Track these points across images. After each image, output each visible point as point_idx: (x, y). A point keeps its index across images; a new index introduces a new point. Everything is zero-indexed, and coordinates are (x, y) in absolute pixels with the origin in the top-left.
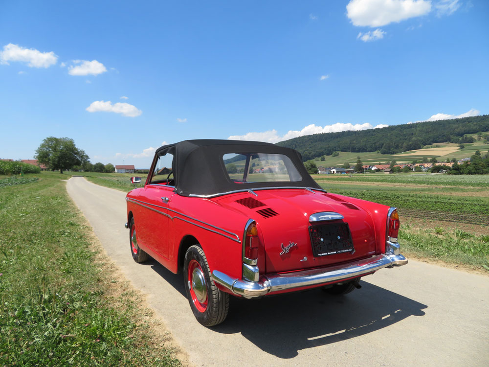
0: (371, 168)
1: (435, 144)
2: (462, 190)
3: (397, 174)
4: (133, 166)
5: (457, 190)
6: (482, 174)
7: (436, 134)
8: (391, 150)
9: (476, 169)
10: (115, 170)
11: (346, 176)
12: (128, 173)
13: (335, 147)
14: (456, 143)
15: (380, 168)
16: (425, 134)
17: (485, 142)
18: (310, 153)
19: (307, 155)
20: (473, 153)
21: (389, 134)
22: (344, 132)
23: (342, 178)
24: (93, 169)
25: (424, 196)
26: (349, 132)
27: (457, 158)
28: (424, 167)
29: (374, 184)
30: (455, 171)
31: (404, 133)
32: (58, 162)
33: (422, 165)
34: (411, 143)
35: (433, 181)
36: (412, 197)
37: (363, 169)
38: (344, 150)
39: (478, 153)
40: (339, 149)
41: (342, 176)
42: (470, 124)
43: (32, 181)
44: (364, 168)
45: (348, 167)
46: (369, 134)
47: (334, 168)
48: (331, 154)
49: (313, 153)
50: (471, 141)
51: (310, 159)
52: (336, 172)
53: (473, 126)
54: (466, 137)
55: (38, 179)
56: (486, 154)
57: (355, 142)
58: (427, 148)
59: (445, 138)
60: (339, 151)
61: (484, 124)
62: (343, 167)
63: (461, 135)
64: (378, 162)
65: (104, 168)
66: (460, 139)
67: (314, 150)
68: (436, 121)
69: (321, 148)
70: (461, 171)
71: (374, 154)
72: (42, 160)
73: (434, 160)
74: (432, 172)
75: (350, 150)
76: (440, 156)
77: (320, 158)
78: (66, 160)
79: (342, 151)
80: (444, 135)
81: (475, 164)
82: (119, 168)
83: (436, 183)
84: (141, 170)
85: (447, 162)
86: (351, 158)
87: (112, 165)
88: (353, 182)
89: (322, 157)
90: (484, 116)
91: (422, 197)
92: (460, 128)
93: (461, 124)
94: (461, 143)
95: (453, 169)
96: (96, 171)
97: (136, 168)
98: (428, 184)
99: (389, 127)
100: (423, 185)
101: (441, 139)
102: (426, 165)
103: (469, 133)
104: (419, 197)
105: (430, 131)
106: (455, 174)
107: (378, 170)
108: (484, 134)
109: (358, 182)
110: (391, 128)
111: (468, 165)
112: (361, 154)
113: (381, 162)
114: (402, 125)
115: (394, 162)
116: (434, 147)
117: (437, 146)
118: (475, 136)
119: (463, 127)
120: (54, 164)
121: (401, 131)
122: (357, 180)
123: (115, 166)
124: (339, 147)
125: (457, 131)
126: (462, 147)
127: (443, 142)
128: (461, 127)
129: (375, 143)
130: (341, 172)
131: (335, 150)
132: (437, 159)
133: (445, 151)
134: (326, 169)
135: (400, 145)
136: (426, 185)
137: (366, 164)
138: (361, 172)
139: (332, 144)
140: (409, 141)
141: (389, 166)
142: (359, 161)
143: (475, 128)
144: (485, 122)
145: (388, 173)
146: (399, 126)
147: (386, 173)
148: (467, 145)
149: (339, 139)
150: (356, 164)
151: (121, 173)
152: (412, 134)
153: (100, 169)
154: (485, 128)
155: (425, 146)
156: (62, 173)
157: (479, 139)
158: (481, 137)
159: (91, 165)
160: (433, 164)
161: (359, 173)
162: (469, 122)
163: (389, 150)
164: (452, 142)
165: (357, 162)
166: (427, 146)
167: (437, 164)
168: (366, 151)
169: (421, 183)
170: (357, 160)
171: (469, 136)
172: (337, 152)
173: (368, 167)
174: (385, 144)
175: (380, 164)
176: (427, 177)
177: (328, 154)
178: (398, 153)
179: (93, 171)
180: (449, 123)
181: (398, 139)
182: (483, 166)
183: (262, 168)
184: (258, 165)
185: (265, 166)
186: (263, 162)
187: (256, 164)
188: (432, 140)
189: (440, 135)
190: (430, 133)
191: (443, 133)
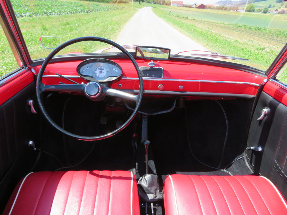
4: (183, 2)
10: (171, 4)
12: (179, 6)
24: (158, 3)
43: (120, 8)
55: (124, 8)
65: (165, 2)
82: (174, 2)
84: (187, 5)
96: (160, 4)
123: (171, 1)
151: (175, 6)
156: (140, 4)
179: (158, 4)
183: (277, 10)
184: (274, 7)
185: (280, 8)
186: (280, 4)
187: (272, 6)
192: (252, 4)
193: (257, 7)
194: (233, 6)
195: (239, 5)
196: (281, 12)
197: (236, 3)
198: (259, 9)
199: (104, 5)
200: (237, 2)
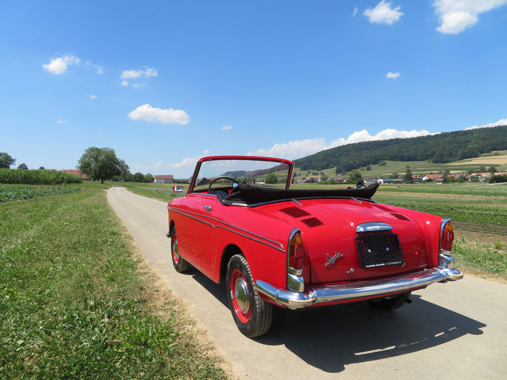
0: (421, 178)
1: (494, 152)
3: (451, 184)
4: (172, 176)
7: (495, 141)
8: (444, 158)
10: (154, 180)
11: (394, 187)
12: (167, 183)
13: (382, 156)
15: (432, 178)
16: (482, 141)
18: (355, 162)
19: (351, 164)
21: (441, 142)
22: (391, 140)
23: (389, 189)
24: (132, 179)
25: (482, 208)
26: (397, 140)
28: (482, 177)
29: (425, 195)
31: (459, 140)
32: (100, 171)
33: (479, 175)
34: (466, 151)
35: (492, 192)
36: (467, 209)
37: (412, 179)
38: (392, 159)
40: (386, 158)
41: (390, 187)
43: (74, 190)
44: (414, 178)
45: (397, 177)
46: (419, 141)
47: (381, 178)
48: (378, 163)
49: (358, 162)
51: (355, 168)
52: (383, 183)
55: (80, 189)
57: (403, 150)
58: (485, 156)
59: (505, 145)
60: (386, 160)
62: (391, 177)
64: (430, 172)
65: (144, 178)
67: (359, 159)
68: (495, 127)
69: (367, 157)
71: (426, 162)
72: (84, 170)
73: (493, 169)
74: (491, 183)
75: (399, 159)
76: (500, 165)
77: (365, 168)
78: (107, 170)
79: (389, 160)
80: (504, 142)
82: (159, 178)
83: (495, 194)
84: (179, 180)
86: (400, 167)
87: (152, 175)
88: (402, 193)
89: (368, 166)
91: (479, 209)
96: (136, 181)
97: (175, 178)
98: (486, 196)
99: (442, 133)
100: (480, 196)
101: (501, 147)
102: (484, 175)
104: (476, 209)
105: (488, 138)
107: (429, 181)
109: (407, 193)
110: (444, 135)
112: (410, 163)
113: (433, 172)
114: (457, 132)
115: (447, 172)
116: (493, 156)
117: (496, 154)
120: (95, 174)
121: (455, 138)
122: (407, 191)
123: (154, 177)
124: (386, 156)
127: (503, 149)
129: (426, 152)
130: (389, 182)
131: (382, 159)
132: (496, 168)
133: (506, 160)
134: (373, 179)
135: (454, 153)
136: (484, 197)
137: (416, 174)
138: (411, 183)
139: (379, 153)
140: (465, 149)
141: (441, 176)
142: (409, 171)
145: (441, 183)
146: (453, 133)
147: (438, 183)
149: (386, 147)
150: (405, 173)
151: (161, 183)
152: (468, 142)
153: (140, 179)
155: (482, 155)
156: (102, 183)
159: (131, 175)
160: (492, 174)
161: (408, 183)
163: (442, 158)
165: (406, 172)
166: (484, 154)
167: (496, 174)
168: (416, 160)
169: (477, 194)
170: (406, 170)
172: (385, 161)
173: (418, 177)
174: (437, 153)
175: (432, 174)
176: (485, 187)
177: (374, 164)
178: (451, 161)
179: (133, 181)
181: (452, 147)
183: (304, 178)
184: (300, 175)
185: (307, 176)
186: (305, 172)
187: (297, 174)
188: (490, 147)
189: (500, 142)
190: (488, 140)
191: (503, 140)
192: (272, 173)
193: (279, 176)
194: (247, 177)
195: (255, 175)
196: (310, 181)
197: (250, 174)
198: (283, 179)
199: (41, 188)
200: (251, 172)
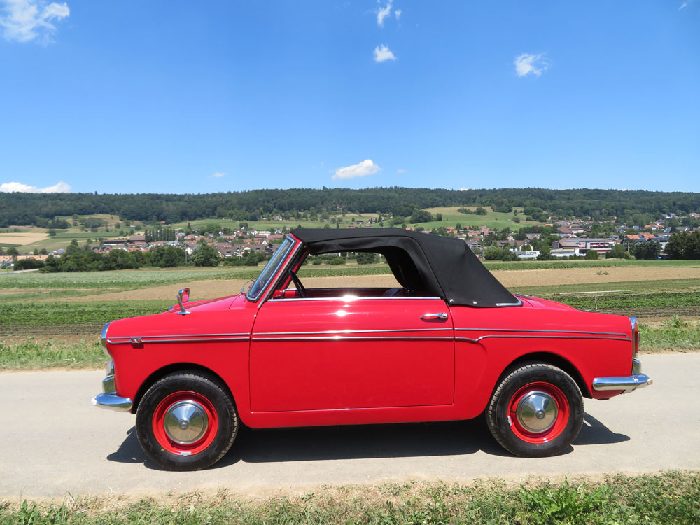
1: (12, 227)
2: (79, 294)
5: (72, 294)
6: (86, 270)
7: (13, 213)
9: (78, 265)
14: (44, 227)
17: (82, 228)
20: (69, 243)
27: (47, 248)
30: (50, 268)
35: (24, 282)
39: (75, 243)
42: (63, 202)
50: (65, 226)
53: (66, 206)
54: (58, 221)
56: (85, 244)
59: (27, 219)
61: (80, 205)
63: (52, 217)
66: (50, 222)
68: (13, 193)
70: (59, 268)
73: (13, 251)
74: (17, 270)
76: (21, 245)
80: (26, 215)
81: (76, 258)
83: (31, 285)
85: (35, 255)
90: (80, 194)
91: (42, 307)
92: (49, 208)
93: (50, 202)
94: (51, 227)
95: (48, 265)
98: (20, 288)
101: (21, 221)
103: (61, 215)
105: (4, 207)
106: (51, 271)
108: (81, 217)
111: (67, 259)
116: (11, 232)
117: (16, 231)
118: (69, 220)
119: (53, 205)
125: (45, 210)
126: (53, 234)
127: (25, 224)
128: (50, 206)
132: (18, 249)
133: (29, 239)
143: (68, 208)
144: (82, 203)
148: (59, 232)
154: (81, 210)
157: (75, 225)
158: (78, 223)
160: (13, 258)
162: (61, 200)
164: (39, 226)
167: (20, 258)
171: (61, 218)
180: (34, 199)
182: (86, 260)
188: (7, 220)
189: (20, 214)
190: (3, 210)
191: (24, 212)
